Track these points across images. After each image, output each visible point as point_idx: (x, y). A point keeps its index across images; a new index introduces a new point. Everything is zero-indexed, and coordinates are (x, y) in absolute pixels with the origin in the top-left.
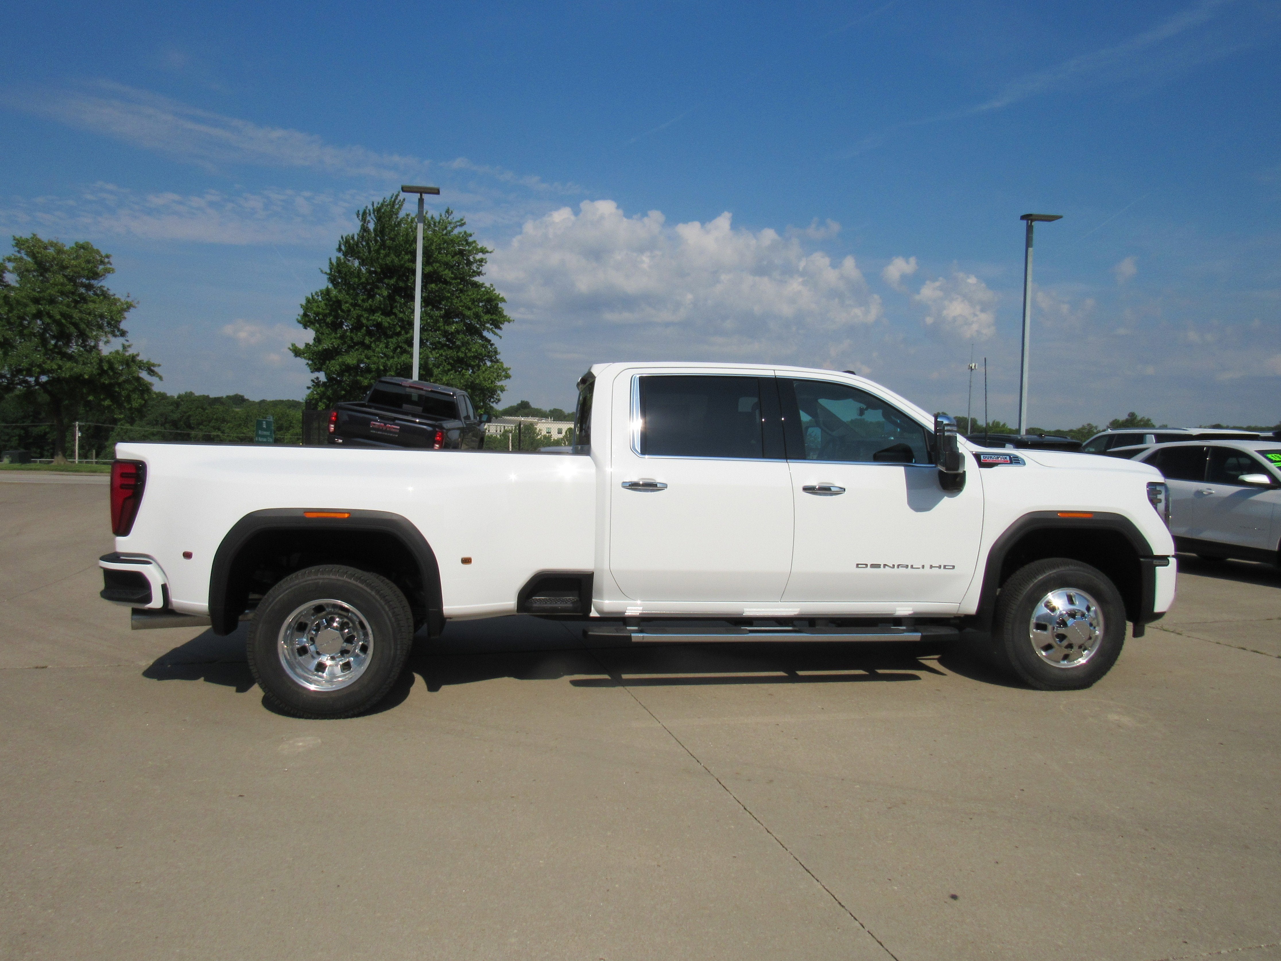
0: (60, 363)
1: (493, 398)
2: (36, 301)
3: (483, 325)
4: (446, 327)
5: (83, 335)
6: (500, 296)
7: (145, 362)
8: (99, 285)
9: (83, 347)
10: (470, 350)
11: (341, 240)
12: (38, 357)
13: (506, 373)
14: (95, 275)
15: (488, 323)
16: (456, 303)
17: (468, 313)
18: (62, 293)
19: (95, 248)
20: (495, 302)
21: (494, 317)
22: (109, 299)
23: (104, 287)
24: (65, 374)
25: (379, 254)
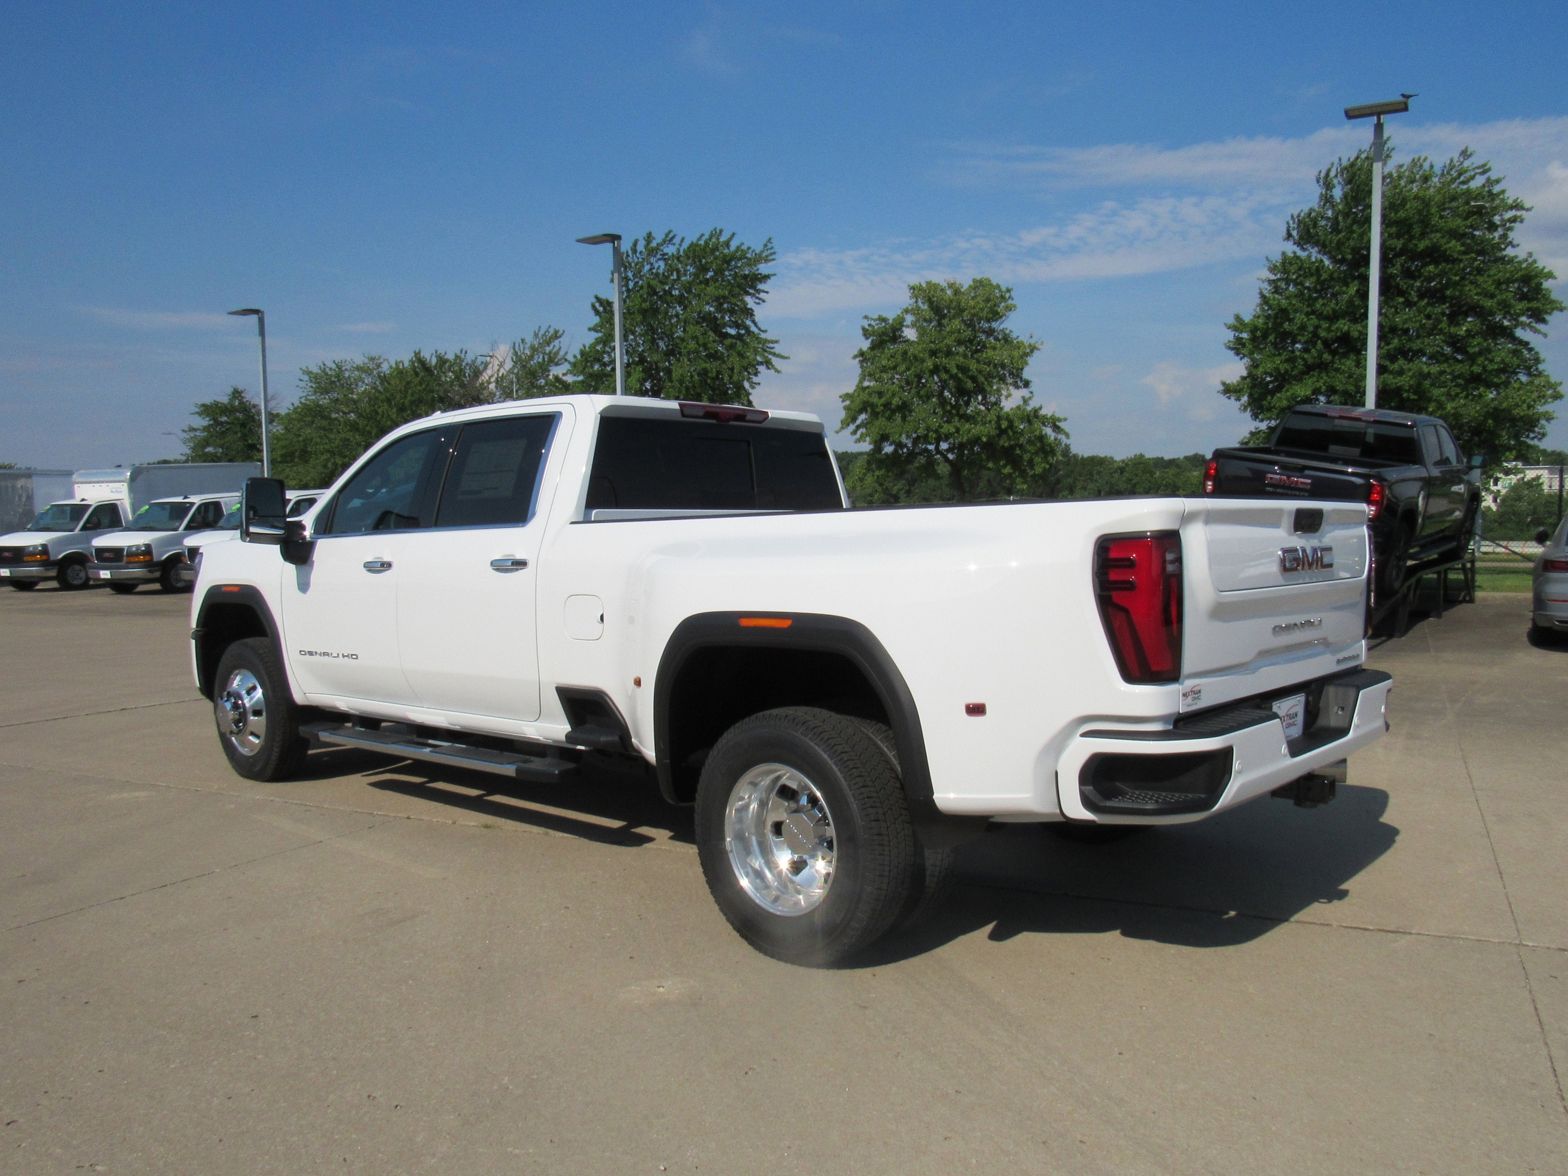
0: (958, 425)
1: (1534, 432)
2: (933, 353)
3: (1515, 318)
4: (1453, 330)
5: (981, 390)
6: (1546, 271)
7: (1049, 416)
8: (1001, 327)
9: (984, 405)
10: (1491, 361)
11: (1291, 222)
12: (934, 421)
13: (1555, 391)
14: (995, 315)
15: (1523, 314)
16: (1470, 290)
17: (1488, 303)
18: (960, 342)
19: (994, 283)
20: (1536, 281)
21: (1534, 304)
22: (1012, 342)
23: (1006, 329)
24: (962, 439)
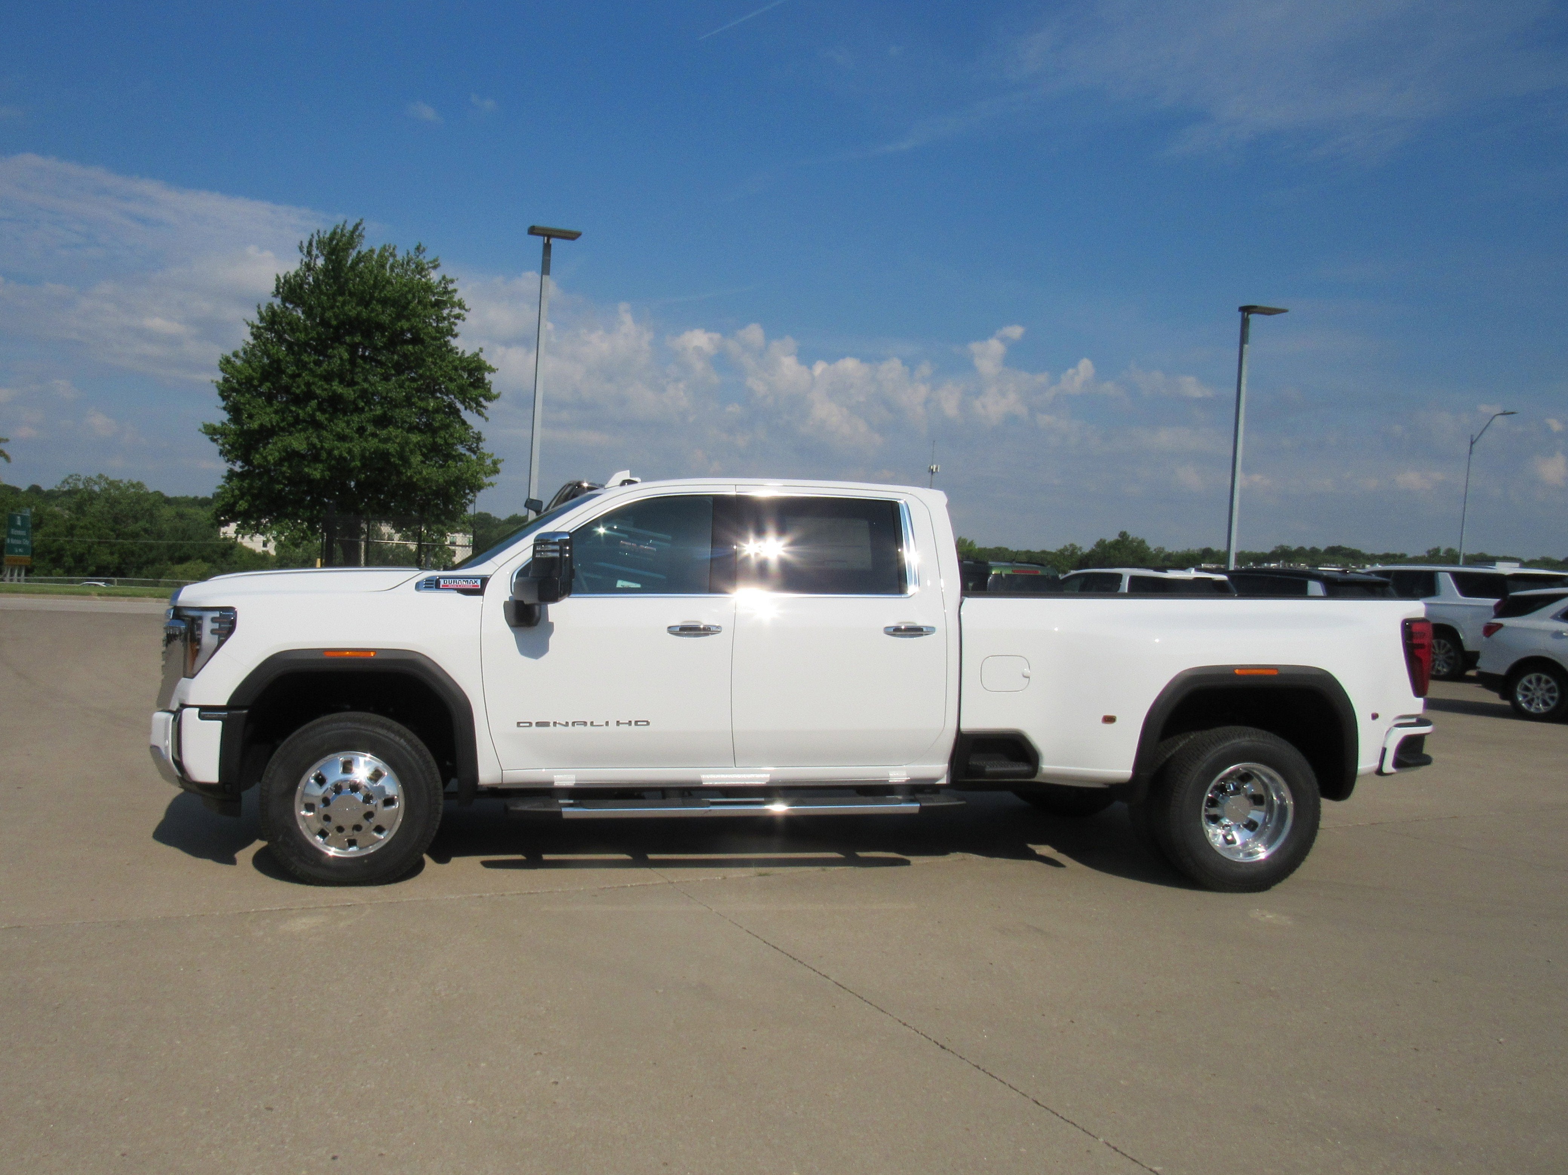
6: (487, 365)
11: (279, 281)
20: (482, 372)
21: (482, 392)
25: (335, 301)
